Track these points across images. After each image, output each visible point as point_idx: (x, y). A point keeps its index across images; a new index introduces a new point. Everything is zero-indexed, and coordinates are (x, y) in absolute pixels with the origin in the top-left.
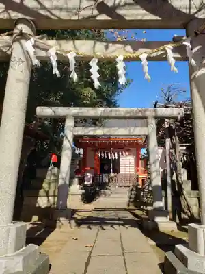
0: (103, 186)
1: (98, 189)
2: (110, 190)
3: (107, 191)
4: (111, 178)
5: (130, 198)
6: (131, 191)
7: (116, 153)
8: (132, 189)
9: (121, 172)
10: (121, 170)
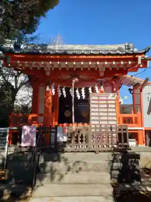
6: (113, 162)
7: (83, 88)
8: (114, 158)
9: (92, 122)
10: (92, 118)
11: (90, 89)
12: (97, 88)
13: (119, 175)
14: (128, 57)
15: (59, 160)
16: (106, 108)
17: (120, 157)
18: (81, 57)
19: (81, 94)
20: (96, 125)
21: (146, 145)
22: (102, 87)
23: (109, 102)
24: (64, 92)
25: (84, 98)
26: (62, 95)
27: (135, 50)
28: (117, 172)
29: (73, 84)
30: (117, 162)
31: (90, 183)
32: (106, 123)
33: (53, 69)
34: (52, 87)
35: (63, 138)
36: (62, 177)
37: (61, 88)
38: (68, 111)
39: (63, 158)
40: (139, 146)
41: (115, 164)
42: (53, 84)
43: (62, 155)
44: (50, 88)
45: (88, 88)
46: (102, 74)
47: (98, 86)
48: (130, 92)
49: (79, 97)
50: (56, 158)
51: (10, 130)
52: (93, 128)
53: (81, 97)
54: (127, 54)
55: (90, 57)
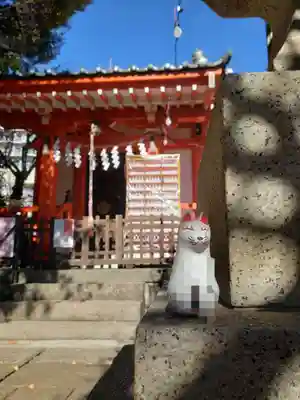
7: (116, 148)
12: (142, 146)
14: (188, 75)
15: (54, 280)
16: (158, 184)
18: (97, 80)
19: (110, 159)
22: (152, 143)
24: (78, 156)
25: (116, 166)
27: (203, 61)
29: (92, 137)
31: (99, 319)
34: (55, 146)
35: (66, 240)
39: (63, 276)
42: (58, 142)
43: (61, 272)
44: (50, 148)
49: (106, 165)
50: (49, 277)
53: (112, 165)
54: (186, 70)
55: (112, 79)
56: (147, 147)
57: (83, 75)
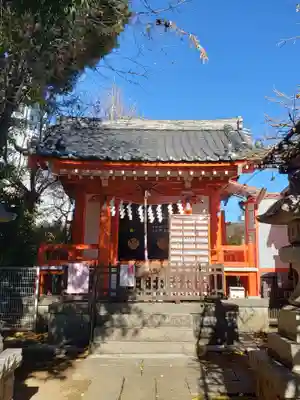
0: (121, 299)
1: (103, 312)
2: (140, 312)
3: (130, 319)
4: (145, 275)
5: (199, 337)
6: (203, 315)
7: (160, 206)
8: (205, 311)
9: (172, 259)
10: (172, 252)
11: (170, 207)
12: (180, 206)
13: (211, 334)
14: (223, 164)
17: (214, 309)
19: (155, 215)
20: (177, 262)
21: (262, 297)
22: (188, 204)
23: (198, 228)
24: (130, 212)
25: (160, 220)
26: (126, 216)
27: (234, 156)
28: (210, 330)
30: (209, 315)
32: (193, 259)
33: (114, 178)
34: (111, 203)
36: (136, 332)
37: (125, 205)
38: (134, 240)
40: (250, 298)
41: (206, 319)
42: (113, 199)
44: (108, 205)
45: (167, 205)
46: (188, 185)
47: (182, 202)
48: (242, 208)
49: (152, 219)
51: (41, 270)
52: (173, 268)
53: (156, 219)
55: (168, 165)
56: (184, 206)
57: (147, 161)
